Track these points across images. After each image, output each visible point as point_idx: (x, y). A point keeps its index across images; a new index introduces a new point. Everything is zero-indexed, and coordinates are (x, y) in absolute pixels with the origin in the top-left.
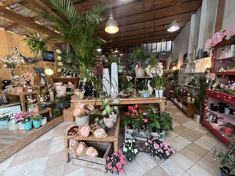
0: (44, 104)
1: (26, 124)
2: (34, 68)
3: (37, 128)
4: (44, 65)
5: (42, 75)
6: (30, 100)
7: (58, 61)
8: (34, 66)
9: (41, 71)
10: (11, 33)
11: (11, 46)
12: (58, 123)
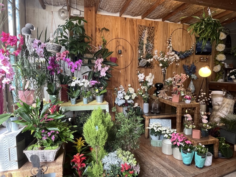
0: (208, 128)
1: (186, 155)
2: (184, 66)
3: (199, 167)
4: (196, 61)
5: (193, 76)
6: (189, 117)
7: (218, 53)
8: (184, 63)
9: (191, 71)
10: (168, 23)
11: (165, 39)
12: (227, 172)
